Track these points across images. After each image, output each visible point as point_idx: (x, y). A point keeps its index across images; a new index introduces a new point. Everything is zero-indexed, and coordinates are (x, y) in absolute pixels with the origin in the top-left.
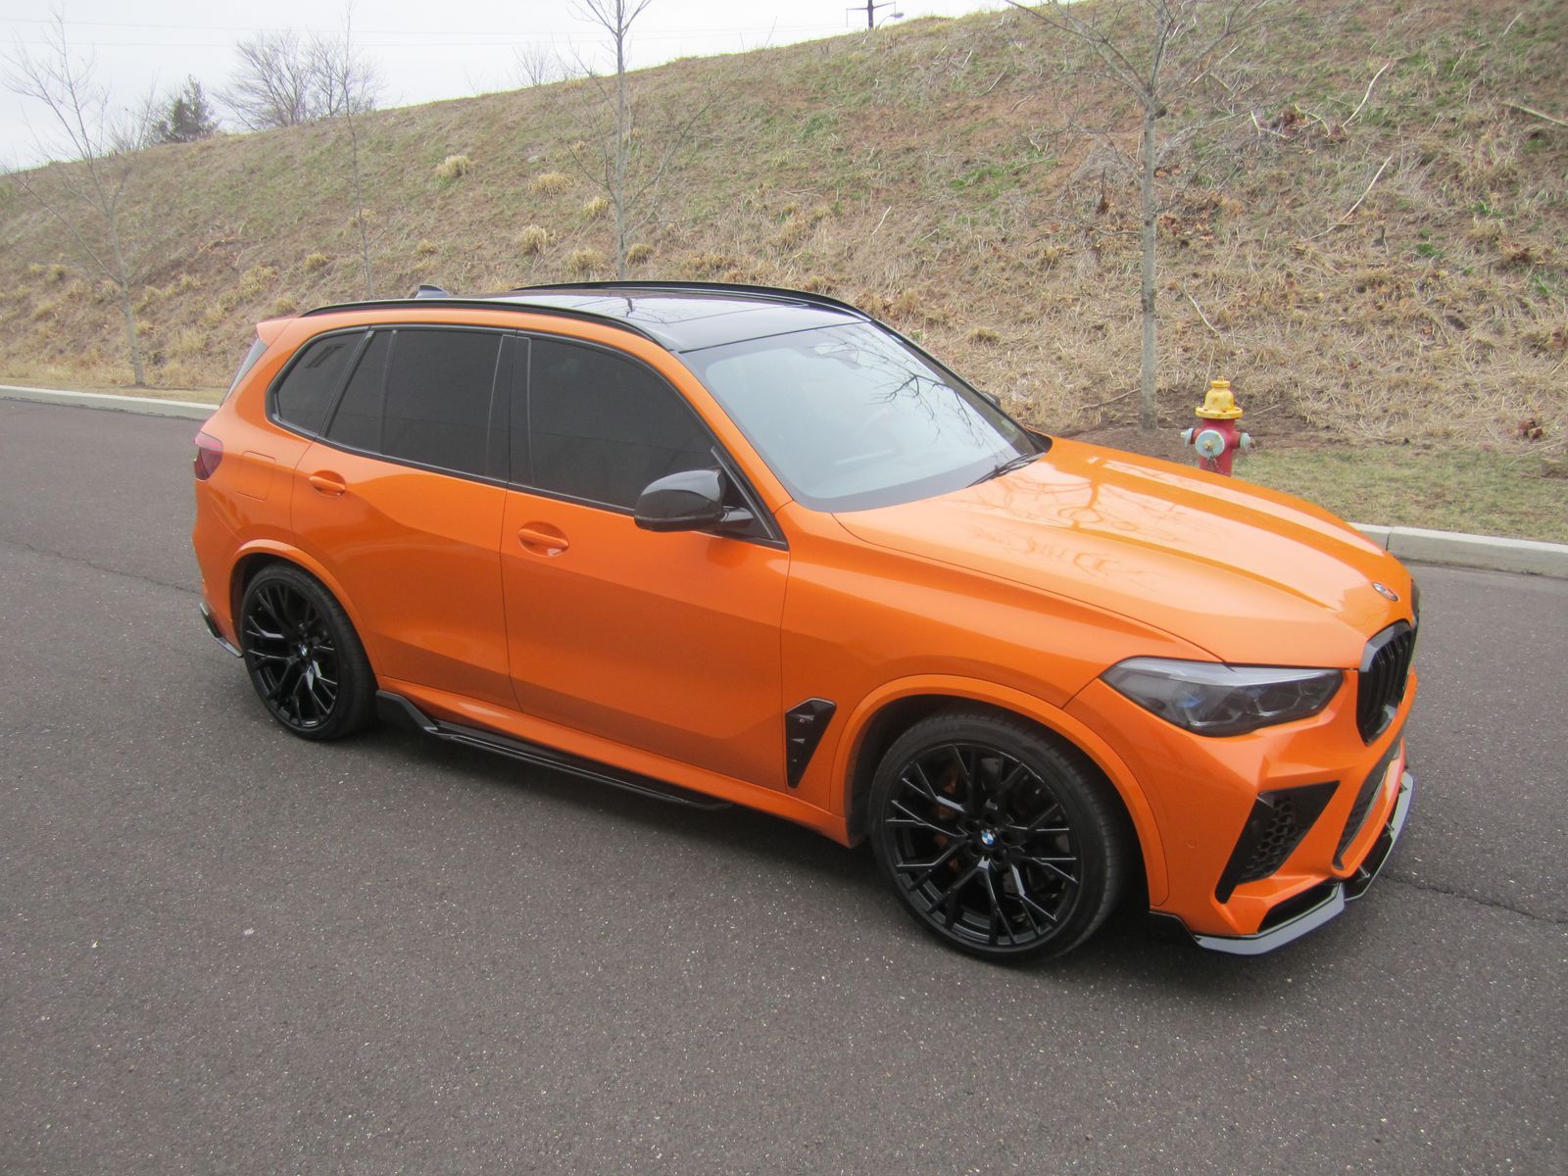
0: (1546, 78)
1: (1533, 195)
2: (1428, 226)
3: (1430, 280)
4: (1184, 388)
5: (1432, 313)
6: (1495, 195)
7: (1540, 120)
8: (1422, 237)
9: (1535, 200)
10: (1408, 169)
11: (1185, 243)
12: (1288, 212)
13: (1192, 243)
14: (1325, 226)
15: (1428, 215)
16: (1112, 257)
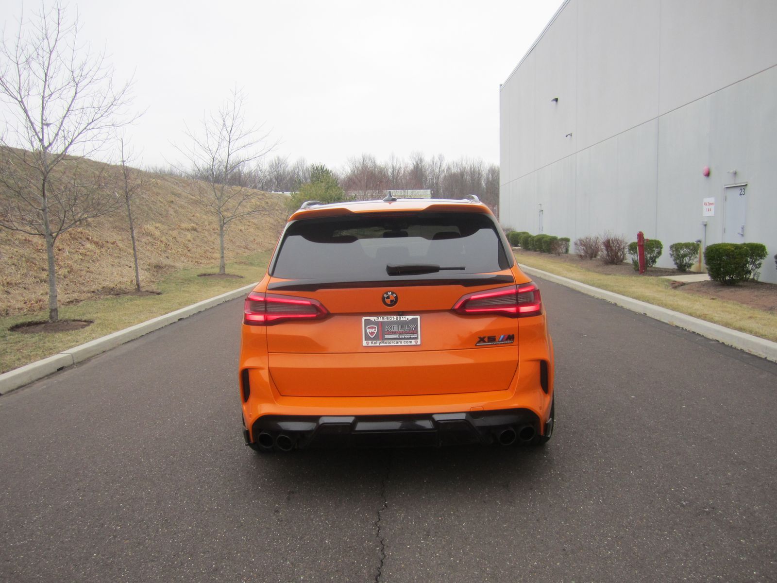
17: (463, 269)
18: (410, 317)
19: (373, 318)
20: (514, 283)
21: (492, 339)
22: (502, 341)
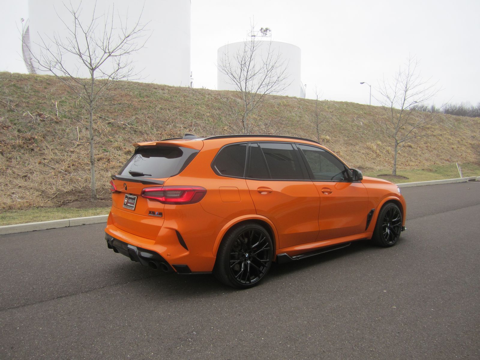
0: (101, 110)
1: (119, 137)
2: (100, 145)
3: (114, 157)
4: (72, 190)
5: (121, 164)
6: (110, 137)
7: (108, 120)
8: (101, 147)
9: (120, 138)
10: (84, 130)
11: (33, 150)
12: (59, 141)
13: (35, 150)
14: (74, 144)
15: (99, 142)
16: (8, 154)
17: (151, 176)
18: (135, 197)
19: (127, 195)
20: (163, 185)
21: (154, 213)
22: (157, 215)
